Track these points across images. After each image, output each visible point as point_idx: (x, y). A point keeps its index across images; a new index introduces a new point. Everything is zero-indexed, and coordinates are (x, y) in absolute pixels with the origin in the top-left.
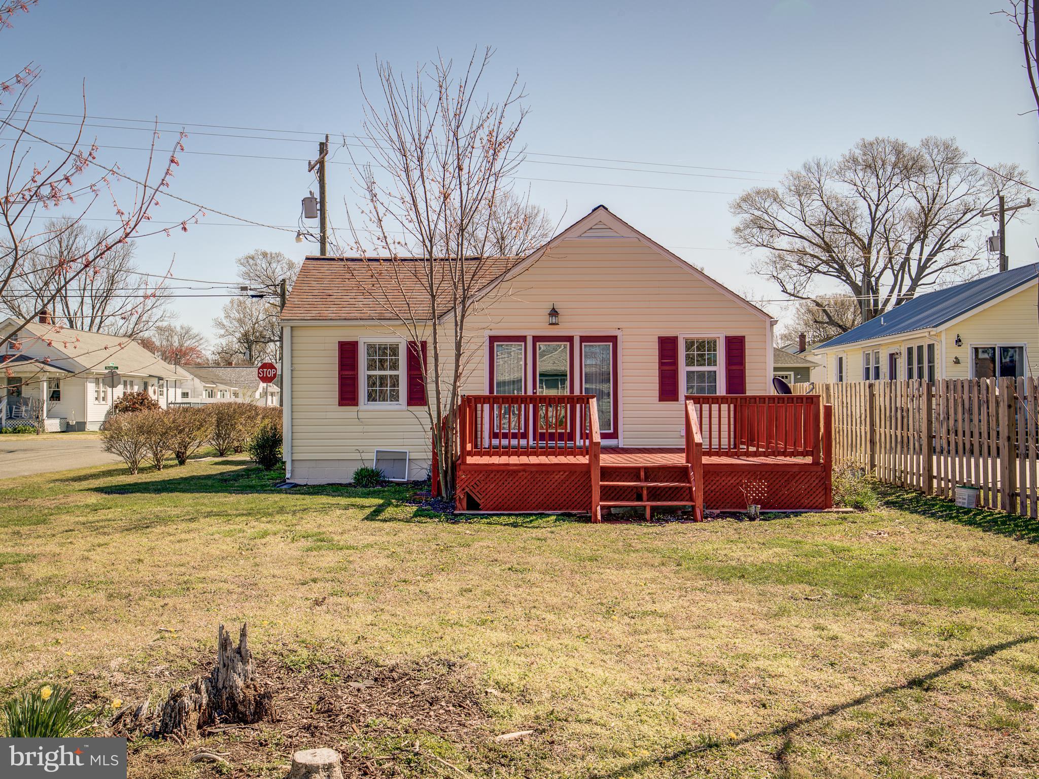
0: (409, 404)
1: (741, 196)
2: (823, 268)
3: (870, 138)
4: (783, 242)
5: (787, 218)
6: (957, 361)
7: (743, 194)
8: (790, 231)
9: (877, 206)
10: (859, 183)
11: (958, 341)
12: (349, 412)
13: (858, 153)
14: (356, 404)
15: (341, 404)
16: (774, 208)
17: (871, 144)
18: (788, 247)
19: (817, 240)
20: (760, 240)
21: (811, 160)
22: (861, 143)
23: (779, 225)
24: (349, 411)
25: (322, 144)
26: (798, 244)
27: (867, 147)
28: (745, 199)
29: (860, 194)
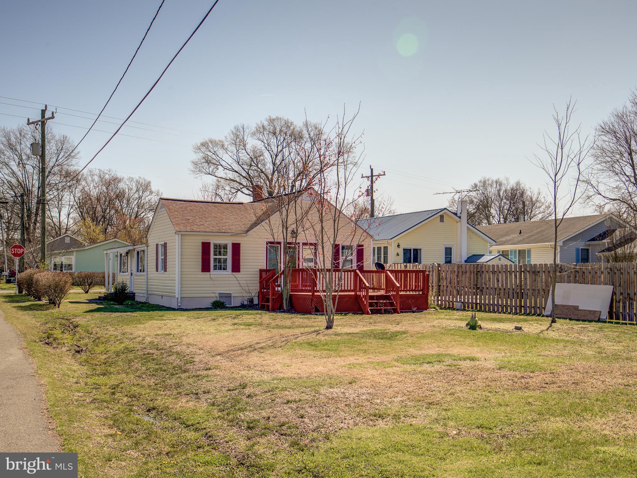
0: (232, 271)
1: (201, 142)
2: (245, 190)
3: (274, 117)
5: (227, 158)
6: (398, 255)
7: (202, 141)
8: (229, 167)
9: (276, 156)
10: (266, 142)
11: (398, 246)
12: (206, 275)
13: (266, 123)
14: (209, 271)
15: (202, 271)
16: (221, 152)
17: (274, 120)
18: (223, 176)
19: (244, 174)
20: (208, 171)
21: (239, 125)
22: (268, 118)
23: (223, 163)
25: (42, 111)
26: (231, 175)
27: (272, 121)
28: (203, 145)
29: (266, 148)
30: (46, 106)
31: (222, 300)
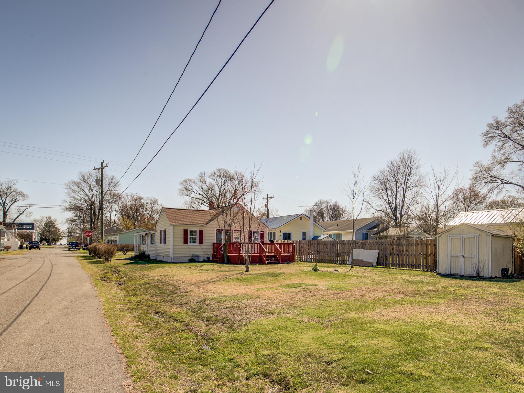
0: (199, 244)
2: (205, 204)
3: (220, 168)
4: (193, 195)
5: (196, 188)
6: (280, 236)
7: (184, 179)
8: (198, 193)
9: (221, 187)
10: (216, 180)
11: (281, 231)
13: (216, 171)
14: (188, 244)
15: (184, 244)
16: (193, 185)
17: (220, 170)
18: (195, 197)
19: (205, 196)
20: (187, 194)
21: (203, 172)
22: (217, 169)
23: (195, 191)
24: (186, 245)
25: (101, 163)
26: (198, 196)
28: (184, 181)
29: (216, 183)
30: (103, 161)
31: (194, 258)
